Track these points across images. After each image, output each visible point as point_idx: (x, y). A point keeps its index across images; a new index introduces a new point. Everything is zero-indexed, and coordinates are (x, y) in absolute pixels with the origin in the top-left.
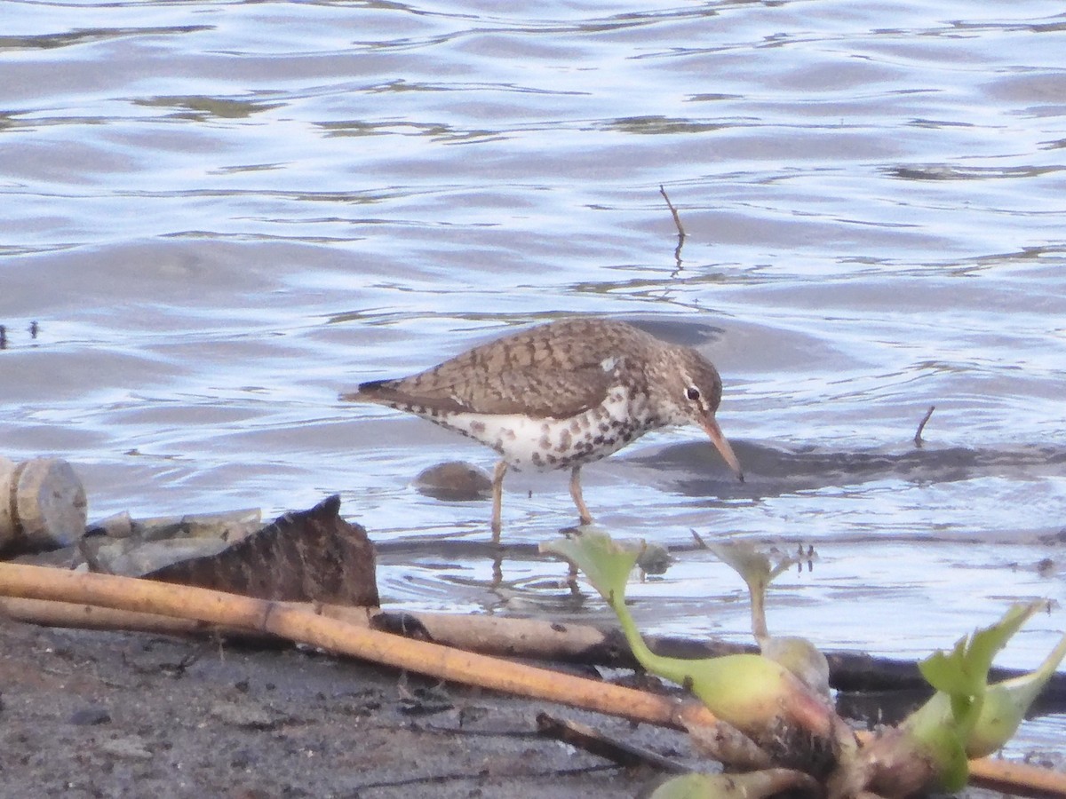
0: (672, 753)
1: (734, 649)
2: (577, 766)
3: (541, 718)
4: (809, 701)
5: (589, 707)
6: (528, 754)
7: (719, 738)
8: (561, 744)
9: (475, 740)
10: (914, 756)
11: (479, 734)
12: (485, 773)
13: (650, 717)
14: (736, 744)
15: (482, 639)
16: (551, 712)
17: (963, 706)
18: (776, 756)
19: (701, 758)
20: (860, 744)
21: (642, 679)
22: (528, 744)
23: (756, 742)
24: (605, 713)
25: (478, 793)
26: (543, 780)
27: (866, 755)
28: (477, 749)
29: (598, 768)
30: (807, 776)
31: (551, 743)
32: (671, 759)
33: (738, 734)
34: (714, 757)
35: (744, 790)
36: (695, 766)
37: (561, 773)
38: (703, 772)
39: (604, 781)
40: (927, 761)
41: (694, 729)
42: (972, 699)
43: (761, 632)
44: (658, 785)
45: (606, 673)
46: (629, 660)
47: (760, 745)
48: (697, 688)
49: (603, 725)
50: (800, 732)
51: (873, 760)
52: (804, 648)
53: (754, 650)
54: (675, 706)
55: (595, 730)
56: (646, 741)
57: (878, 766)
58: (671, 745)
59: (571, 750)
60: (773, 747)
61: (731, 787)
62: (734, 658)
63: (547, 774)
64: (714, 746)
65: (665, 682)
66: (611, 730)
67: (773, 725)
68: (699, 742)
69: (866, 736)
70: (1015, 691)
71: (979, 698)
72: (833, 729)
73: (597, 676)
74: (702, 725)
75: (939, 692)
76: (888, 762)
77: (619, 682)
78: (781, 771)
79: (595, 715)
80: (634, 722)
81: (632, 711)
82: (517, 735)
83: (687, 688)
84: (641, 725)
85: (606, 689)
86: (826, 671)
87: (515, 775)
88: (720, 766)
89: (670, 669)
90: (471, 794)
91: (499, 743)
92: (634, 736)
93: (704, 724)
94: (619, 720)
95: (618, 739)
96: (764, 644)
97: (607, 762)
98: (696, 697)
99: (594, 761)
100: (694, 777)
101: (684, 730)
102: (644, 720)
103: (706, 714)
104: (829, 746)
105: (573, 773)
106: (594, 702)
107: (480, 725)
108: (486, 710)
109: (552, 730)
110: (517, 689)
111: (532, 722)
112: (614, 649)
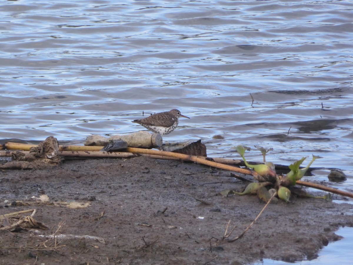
0: (251, 179)
1: (260, 164)
2: (237, 181)
3: (231, 174)
4: (272, 171)
5: (239, 172)
6: (229, 179)
7: (258, 177)
8: (234, 178)
9: (221, 177)
10: (288, 180)
11: (222, 176)
12: (223, 182)
13: (248, 174)
14: (261, 178)
15: (222, 162)
16: (233, 173)
17: (295, 173)
18: (267, 180)
19: (255, 180)
20: (279, 178)
21: (247, 168)
22: (229, 178)
23: (264, 177)
24: (241, 173)
25: (222, 185)
26: (231, 183)
27: (280, 180)
28: (221, 178)
29: (240, 181)
30: (271, 183)
31: (233, 178)
32: (251, 180)
33: (261, 176)
34: (257, 180)
35: (262, 185)
36: (255, 181)
37: (234, 182)
38: (256, 182)
39: (241, 183)
40: (290, 181)
41: (254, 176)
42: (296, 171)
43: (265, 161)
44: (249, 184)
45: (241, 167)
46: (244, 165)
47: (264, 178)
48: (255, 169)
49: (241, 175)
50: (270, 176)
51: (281, 181)
52: (271, 163)
53: (264, 164)
54: (252, 172)
55: (240, 176)
56: (247, 177)
57: (282, 182)
58: (251, 178)
59: (236, 179)
60: (267, 178)
61: (260, 184)
62: (261, 165)
63: (232, 182)
64: (257, 178)
65: (250, 168)
66: (242, 175)
67: (266, 175)
68: (255, 178)
69: (280, 177)
70: (303, 170)
71: (298, 172)
72: (275, 176)
73: (240, 167)
74: (256, 176)
75: (292, 170)
76: (284, 181)
77: (243, 168)
78: (267, 182)
79: (239, 173)
80: (245, 174)
81: (245, 173)
82: (227, 176)
83: (253, 169)
84: (246, 175)
85: (241, 169)
86: (274, 167)
87: (227, 182)
88: (258, 181)
89: (251, 167)
90: (220, 185)
91: (225, 178)
92: (245, 177)
93: (256, 175)
94: (243, 174)
95: (243, 177)
96: (265, 163)
97: (241, 181)
98: (255, 171)
99: (239, 180)
100: (254, 183)
101: (253, 176)
102: (247, 174)
103: (256, 173)
104: (275, 178)
105: (236, 182)
106: (239, 171)
107: (222, 175)
108: (223, 173)
109: (233, 176)
110: (228, 169)
111: (230, 174)
112: (242, 163)
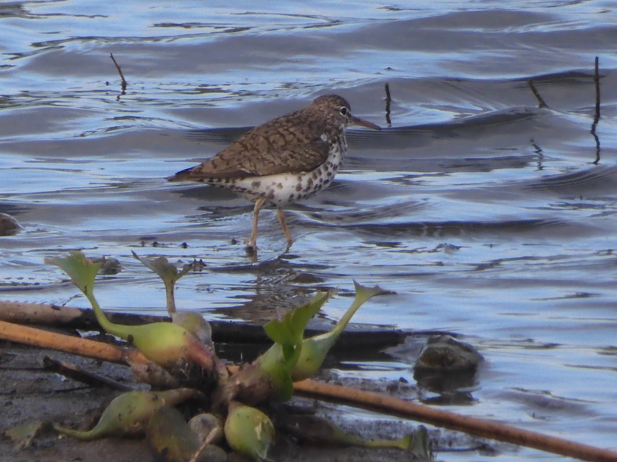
0: (121, 379)
1: (157, 319)
2: (67, 387)
3: (46, 360)
4: (201, 349)
5: (74, 352)
6: (39, 380)
7: (148, 370)
8: (58, 375)
9: (8, 373)
10: (262, 380)
11: (11, 369)
12: (14, 392)
13: (110, 358)
14: (158, 374)
15: (12, 314)
16: (52, 356)
17: (290, 351)
18: (182, 381)
19: (138, 382)
20: (230, 374)
21: (104, 337)
22: (38, 375)
23: (170, 372)
24: (84, 356)
25: (10, 403)
26: (47, 395)
27: (234, 380)
28: (9, 378)
29: (79, 388)
30: (199, 392)
31: (52, 374)
32: (120, 383)
33: (160, 368)
34: (143, 380)
35: (163, 400)
36: (135, 387)
37: (58, 392)
38: (140, 390)
39: (82, 396)
40: (269, 383)
41: (134, 365)
42: (295, 347)
43: (172, 308)
44: (113, 398)
45: (84, 334)
46: (96, 325)
47: (172, 374)
48: (136, 341)
49: (82, 364)
50: (196, 366)
51: (238, 382)
52: (195, 316)
53: (168, 320)
54: (124, 352)
55: (78, 367)
56: (108, 372)
57: (241, 386)
58: (121, 375)
59: (64, 378)
60: (181, 375)
61: (156, 399)
62: (157, 324)
63: (50, 392)
64: (146, 374)
65: (118, 339)
66: (86, 365)
67: (180, 362)
68: (136, 372)
69: (234, 368)
70: (319, 341)
71: (299, 347)
72: (214, 365)
73: (78, 335)
74: (139, 365)
75: (275, 343)
76: (247, 383)
77: (91, 338)
78: (185, 389)
79: (78, 358)
80: (100, 360)
81: (98, 355)
82: (34, 370)
83: (130, 341)
84: (104, 363)
85: (84, 341)
86: (210, 331)
87: (31, 393)
88: (150, 386)
89: (120, 331)
90: (7, 404)
91: (23, 374)
92: (99, 370)
93: (141, 362)
94: (91, 360)
95: (90, 372)
96: (174, 316)
97: (84, 385)
98: (135, 347)
99: (77, 384)
100: (134, 393)
101: (129, 366)
102: (106, 360)
103: (140, 356)
104: (212, 375)
105: (65, 391)
106: (77, 349)
107: (11, 364)
108: (14, 356)
109: (52, 367)
110: (32, 342)
111: (41, 361)
112: (88, 320)
